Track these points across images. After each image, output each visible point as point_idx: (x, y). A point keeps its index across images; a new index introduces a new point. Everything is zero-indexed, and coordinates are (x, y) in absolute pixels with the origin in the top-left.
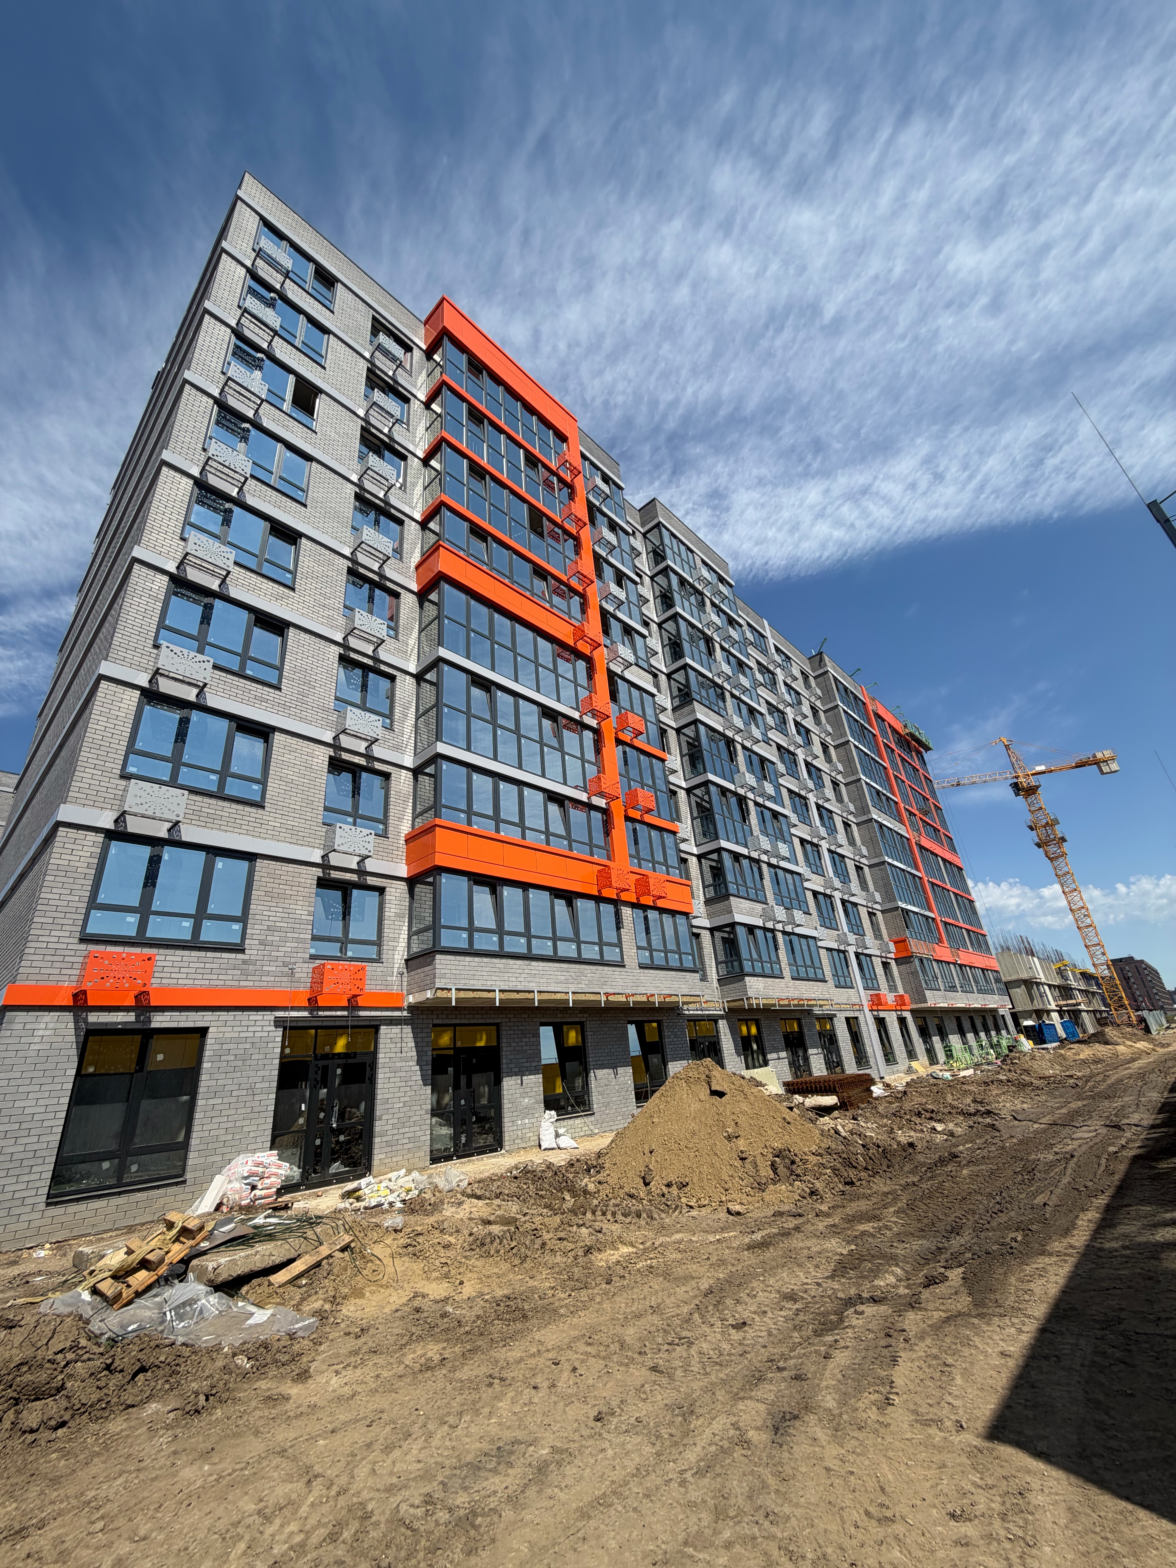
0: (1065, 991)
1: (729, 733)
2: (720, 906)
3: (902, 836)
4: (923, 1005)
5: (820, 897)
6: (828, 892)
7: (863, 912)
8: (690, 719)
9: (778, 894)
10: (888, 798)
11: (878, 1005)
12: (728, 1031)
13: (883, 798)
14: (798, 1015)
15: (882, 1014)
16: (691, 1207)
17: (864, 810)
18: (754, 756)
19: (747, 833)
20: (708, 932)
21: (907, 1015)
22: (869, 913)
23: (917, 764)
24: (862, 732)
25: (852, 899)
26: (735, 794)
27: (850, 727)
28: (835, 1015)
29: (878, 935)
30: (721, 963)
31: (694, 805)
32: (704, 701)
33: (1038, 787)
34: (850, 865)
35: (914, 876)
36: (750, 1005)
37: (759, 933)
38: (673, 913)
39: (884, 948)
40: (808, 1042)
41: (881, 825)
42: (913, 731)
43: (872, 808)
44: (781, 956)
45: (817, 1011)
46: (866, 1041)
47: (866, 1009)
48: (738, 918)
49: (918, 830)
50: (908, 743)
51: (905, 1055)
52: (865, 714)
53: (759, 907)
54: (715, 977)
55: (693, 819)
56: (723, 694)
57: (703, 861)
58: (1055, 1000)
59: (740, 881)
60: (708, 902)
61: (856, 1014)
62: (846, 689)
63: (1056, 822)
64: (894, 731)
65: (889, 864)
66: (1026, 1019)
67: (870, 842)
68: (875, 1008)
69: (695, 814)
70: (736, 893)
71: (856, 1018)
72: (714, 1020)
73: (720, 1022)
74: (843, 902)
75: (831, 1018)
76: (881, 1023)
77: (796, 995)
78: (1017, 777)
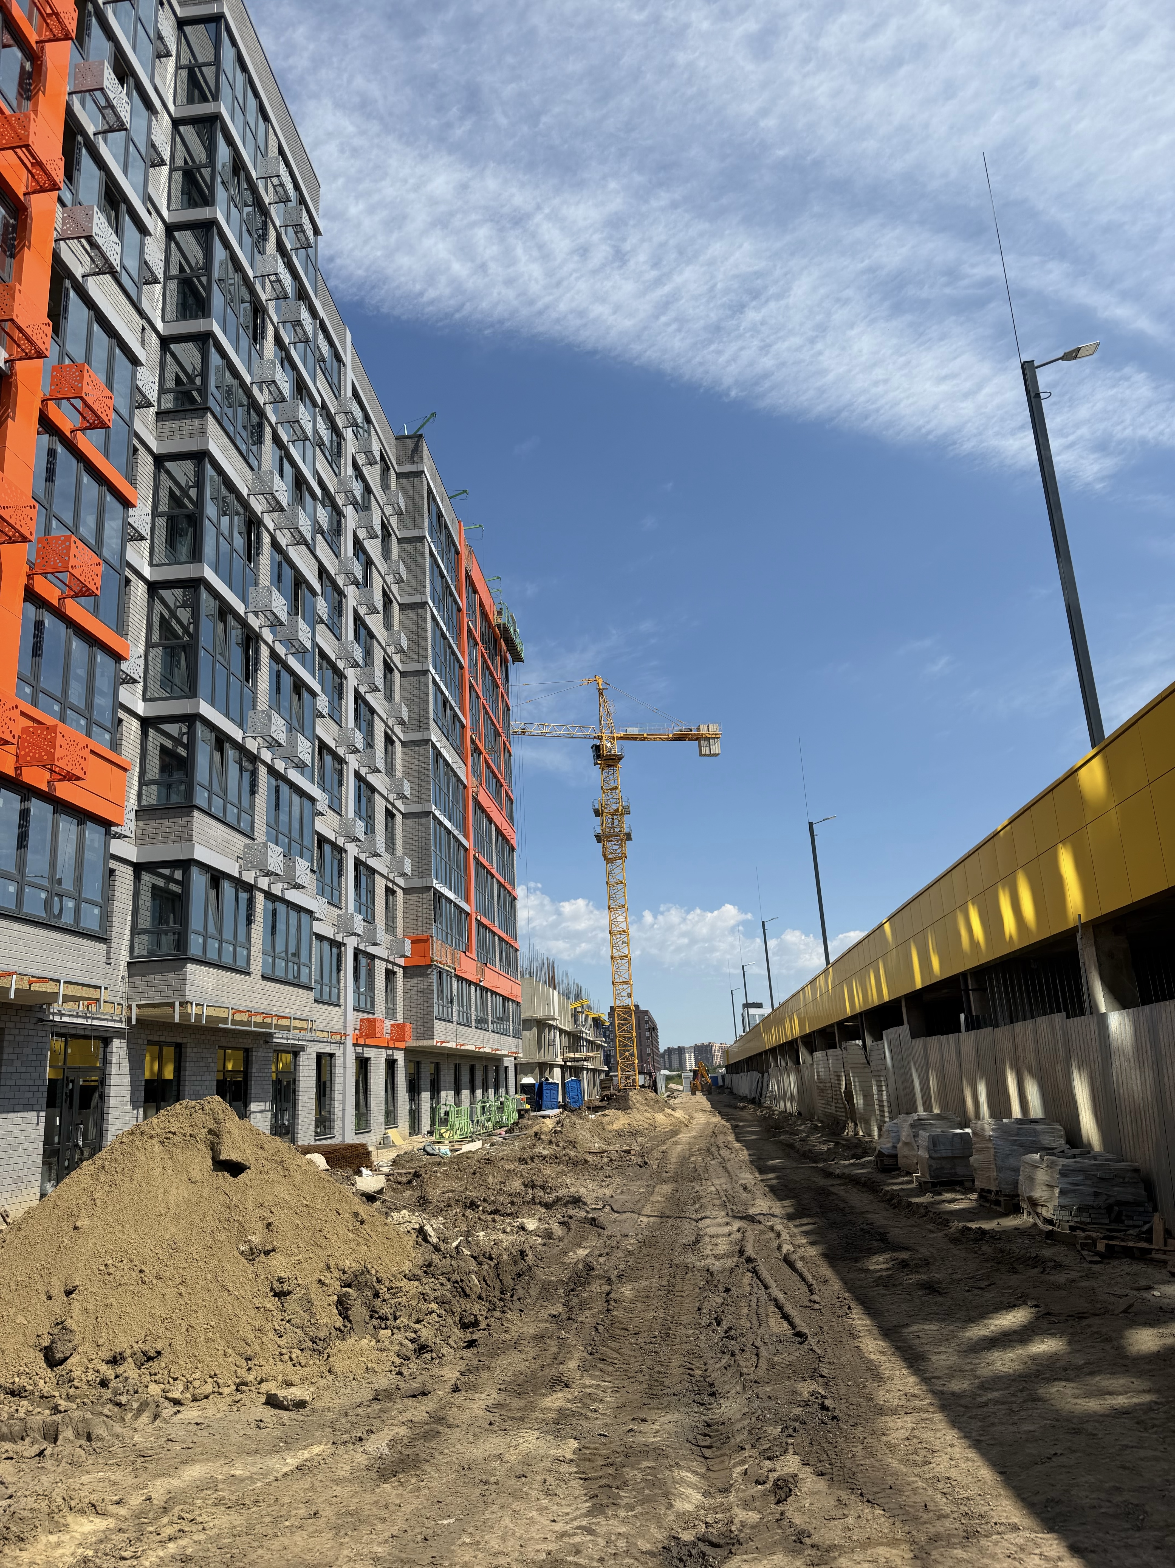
0: (574, 1039)
1: (258, 506)
2: (170, 824)
3: (459, 779)
4: (426, 1043)
5: (327, 848)
6: (340, 842)
7: (380, 884)
8: (192, 446)
9: (274, 826)
10: (455, 715)
11: (367, 1036)
12: (125, 1061)
13: (450, 713)
14: (247, 1043)
15: (368, 1053)
16: (177, 1402)
17: (420, 723)
18: (286, 569)
19: (248, 702)
20: (129, 871)
21: (399, 1056)
22: (387, 888)
23: (499, 676)
24: (446, 596)
25: (372, 862)
26: (243, 623)
27: (432, 581)
28: (303, 1048)
29: (391, 928)
30: (144, 932)
31: (156, 619)
32: (226, 423)
33: (620, 758)
34: (380, 805)
35: (460, 844)
36: (185, 1016)
37: (227, 888)
38: (82, 816)
39: (396, 948)
40: (253, 1091)
41: (438, 754)
42: (508, 623)
43: (432, 724)
44: (254, 936)
45: (279, 1038)
46: (338, 1094)
47: (349, 1042)
48: (201, 854)
49: (479, 778)
50: (496, 641)
51: (382, 1118)
52: (455, 568)
53: (239, 841)
54: (123, 956)
55: (149, 645)
56: (260, 426)
57: (151, 732)
58: (562, 1053)
59: (216, 787)
60: (142, 813)
61: (333, 1049)
62: (440, 516)
63: (627, 810)
64: (484, 613)
65: (435, 818)
66: (526, 1075)
67: (418, 777)
68: (361, 1041)
69: (155, 638)
70: (204, 805)
71: (331, 1055)
72: (105, 1038)
73: (116, 1043)
74: (358, 863)
75: (296, 1052)
76: (363, 1064)
77: (262, 1006)
78: (600, 738)
